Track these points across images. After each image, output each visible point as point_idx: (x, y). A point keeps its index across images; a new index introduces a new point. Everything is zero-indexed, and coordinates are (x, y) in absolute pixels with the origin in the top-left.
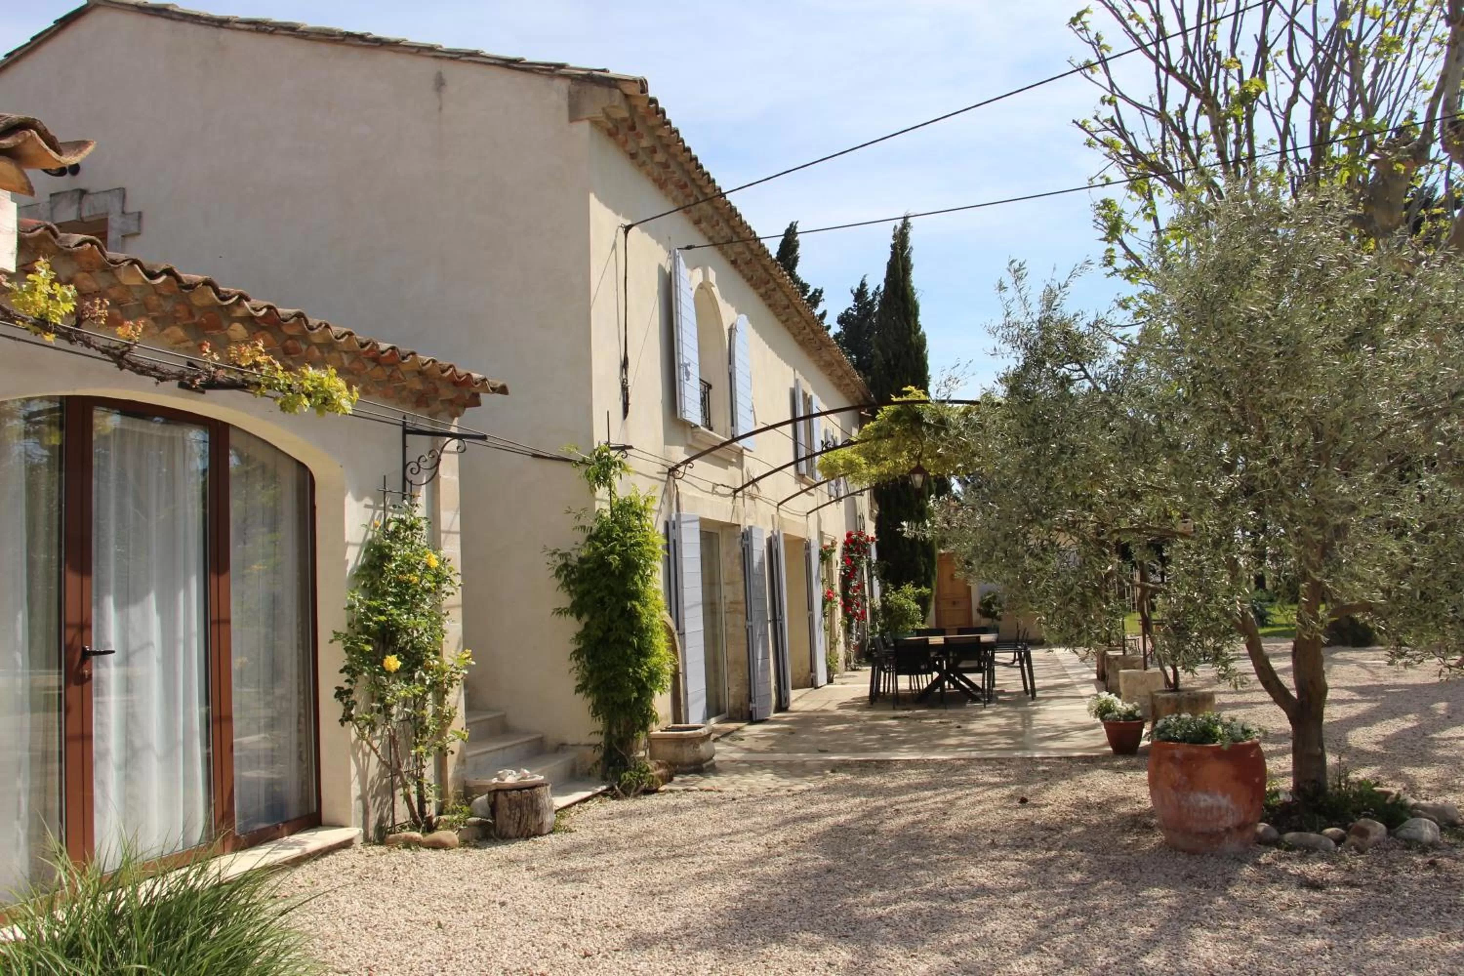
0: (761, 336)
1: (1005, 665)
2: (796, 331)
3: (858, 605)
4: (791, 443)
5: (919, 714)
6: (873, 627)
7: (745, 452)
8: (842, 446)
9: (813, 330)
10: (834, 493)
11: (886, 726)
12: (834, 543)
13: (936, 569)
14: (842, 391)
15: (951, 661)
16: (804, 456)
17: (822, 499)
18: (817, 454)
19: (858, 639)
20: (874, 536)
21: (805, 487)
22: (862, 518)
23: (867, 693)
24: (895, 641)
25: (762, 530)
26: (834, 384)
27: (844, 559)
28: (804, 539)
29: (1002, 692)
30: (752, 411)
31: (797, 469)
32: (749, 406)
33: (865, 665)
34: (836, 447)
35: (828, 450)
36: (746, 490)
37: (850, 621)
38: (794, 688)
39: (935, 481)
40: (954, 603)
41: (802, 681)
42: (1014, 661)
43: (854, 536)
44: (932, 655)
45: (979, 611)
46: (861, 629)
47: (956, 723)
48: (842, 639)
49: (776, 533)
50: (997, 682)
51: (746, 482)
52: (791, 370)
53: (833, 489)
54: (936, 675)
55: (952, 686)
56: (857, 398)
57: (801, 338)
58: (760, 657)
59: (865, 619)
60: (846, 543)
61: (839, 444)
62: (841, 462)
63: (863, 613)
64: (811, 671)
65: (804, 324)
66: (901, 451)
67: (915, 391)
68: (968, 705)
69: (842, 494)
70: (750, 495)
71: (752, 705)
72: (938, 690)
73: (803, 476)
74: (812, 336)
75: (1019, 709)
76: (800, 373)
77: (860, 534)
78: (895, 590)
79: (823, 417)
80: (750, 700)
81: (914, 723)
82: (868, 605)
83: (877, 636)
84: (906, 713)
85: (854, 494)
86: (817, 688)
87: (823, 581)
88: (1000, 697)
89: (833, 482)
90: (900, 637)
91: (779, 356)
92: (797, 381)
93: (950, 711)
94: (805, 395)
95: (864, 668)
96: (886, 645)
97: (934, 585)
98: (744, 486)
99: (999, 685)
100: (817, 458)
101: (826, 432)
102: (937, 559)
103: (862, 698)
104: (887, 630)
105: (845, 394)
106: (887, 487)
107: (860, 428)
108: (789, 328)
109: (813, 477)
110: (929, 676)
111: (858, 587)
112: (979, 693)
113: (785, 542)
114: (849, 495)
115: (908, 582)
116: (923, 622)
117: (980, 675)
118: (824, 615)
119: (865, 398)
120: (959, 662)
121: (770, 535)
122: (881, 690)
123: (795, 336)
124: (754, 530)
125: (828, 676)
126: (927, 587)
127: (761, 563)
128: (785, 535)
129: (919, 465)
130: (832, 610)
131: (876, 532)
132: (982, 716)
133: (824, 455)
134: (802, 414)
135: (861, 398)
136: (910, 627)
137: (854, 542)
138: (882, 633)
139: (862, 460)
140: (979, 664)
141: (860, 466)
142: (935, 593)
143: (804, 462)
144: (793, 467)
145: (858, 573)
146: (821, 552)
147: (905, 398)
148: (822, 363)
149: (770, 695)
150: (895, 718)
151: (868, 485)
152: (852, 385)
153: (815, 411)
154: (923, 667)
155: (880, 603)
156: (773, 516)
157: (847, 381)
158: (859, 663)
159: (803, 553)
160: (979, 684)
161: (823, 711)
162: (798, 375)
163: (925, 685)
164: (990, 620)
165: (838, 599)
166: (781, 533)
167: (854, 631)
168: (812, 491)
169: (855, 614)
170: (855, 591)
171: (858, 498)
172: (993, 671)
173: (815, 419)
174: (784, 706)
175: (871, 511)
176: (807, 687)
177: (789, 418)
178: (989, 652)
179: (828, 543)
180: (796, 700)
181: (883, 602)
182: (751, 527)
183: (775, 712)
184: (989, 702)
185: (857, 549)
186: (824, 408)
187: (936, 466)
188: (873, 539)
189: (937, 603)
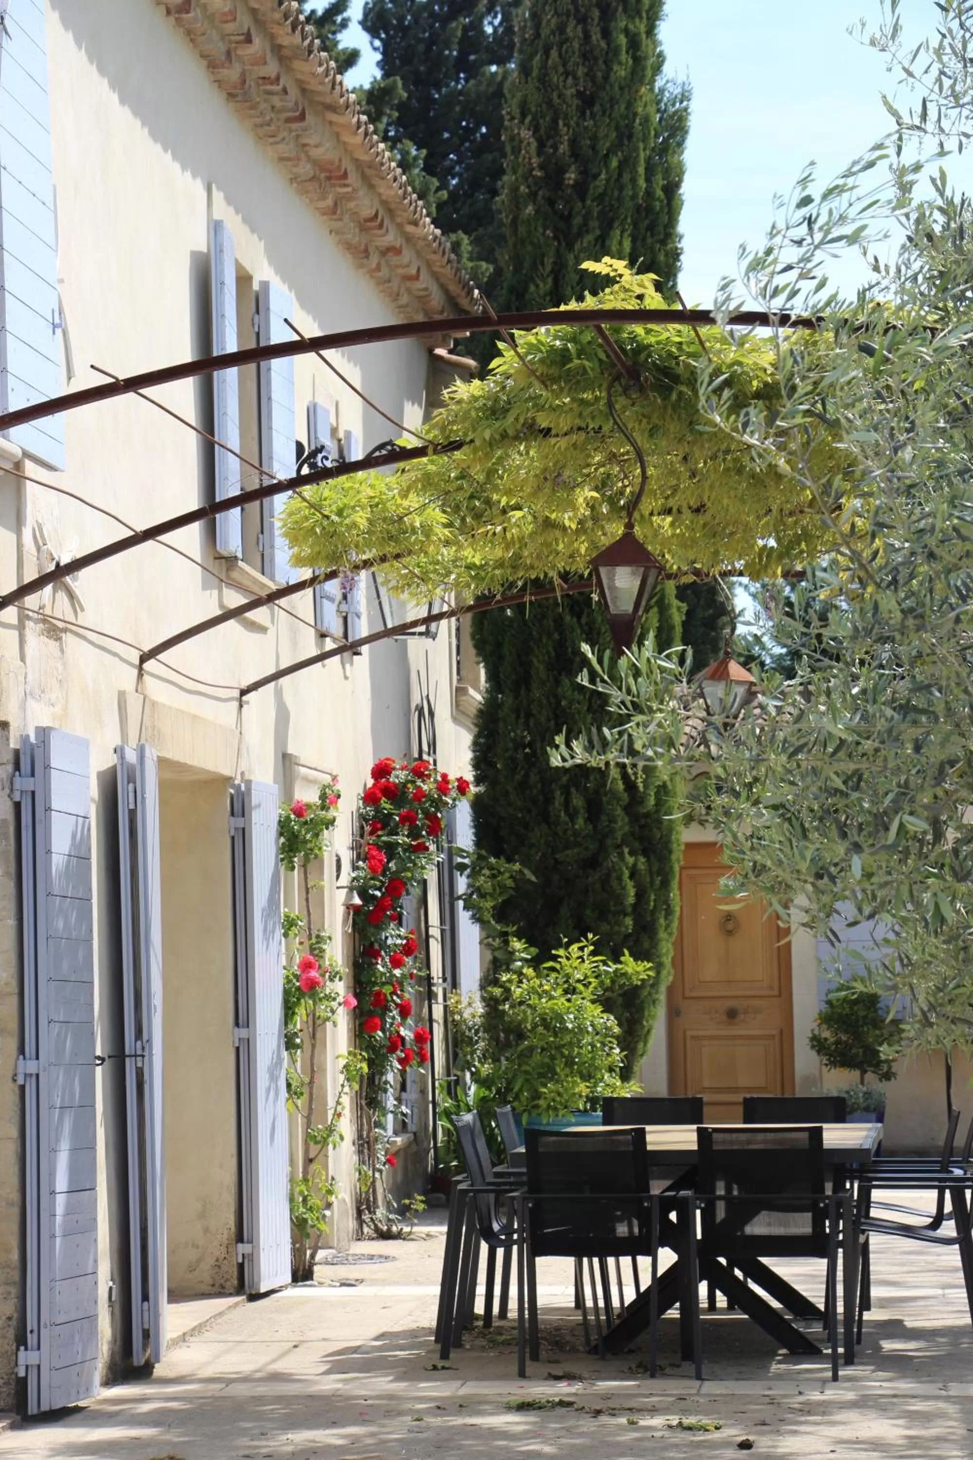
0: (92, 56)
1: (907, 1231)
2: (218, 48)
3: (404, 1011)
4: (191, 442)
5: (607, 1397)
6: (453, 1088)
7: (30, 469)
8: (367, 463)
9: (277, 49)
10: (334, 625)
11: (494, 1433)
12: (328, 798)
13: (674, 894)
14: (373, 273)
15: (721, 1213)
16: (234, 492)
17: (294, 643)
18: (280, 487)
19: (402, 1127)
20: (469, 775)
21: (235, 599)
22: (425, 713)
23: (429, 1317)
24: (532, 1137)
25: (84, 744)
26: (349, 247)
27: (360, 854)
28: (228, 780)
29: (894, 1329)
30: (58, 325)
31: (211, 534)
32: (47, 305)
33: (424, 1217)
34: (345, 467)
35: (320, 475)
36: (31, 601)
37: (377, 1065)
38: (175, 1296)
39: (682, 592)
40: (732, 1014)
41: (205, 1274)
42: (938, 1220)
43: (398, 776)
44: (657, 1188)
45: (818, 1044)
46: (412, 1094)
47: (734, 1433)
48: (346, 1127)
49: (131, 756)
50: (876, 1292)
51: (31, 575)
52: (198, 188)
53: (330, 611)
54: (667, 1257)
55: (721, 1300)
56: (422, 299)
57: (232, 74)
58: (61, 1183)
59: (425, 1057)
60: (369, 798)
61: (357, 454)
62: (361, 518)
63: (423, 1038)
64: (240, 1238)
65: (245, 21)
66: (571, 487)
67: (629, 278)
68: (775, 1367)
69: (362, 628)
70: (45, 620)
71: (26, 1357)
72: (673, 1313)
73: (230, 561)
74: (272, 68)
75: (955, 1389)
76: (229, 200)
77: (419, 771)
78: (535, 963)
79: (309, 358)
80: (21, 1340)
81: (588, 1424)
82: (438, 1011)
83: (468, 1118)
84: (563, 1389)
85: (403, 629)
86: (255, 1297)
87: (290, 924)
88: (888, 1345)
89: (333, 587)
90: (547, 1121)
91: (156, 134)
92: (216, 228)
93: (711, 1387)
94: (244, 279)
95: (421, 1230)
96: (498, 1152)
97: (667, 948)
98: (25, 590)
99: (886, 1303)
100: (280, 501)
101: (312, 413)
102: (678, 858)
103: (413, 1334)
104: (502, 1098)
105: (384, 282)
106: (520, 608)
107: (433, 402)
108: (191, 36)
109: (265, 565)
110: (644, 1262)
111: (408, 950)
112: (816, 1329)
113: (163, 786)
114: (388, 633)
115: (579, 932)
116: (626, 1075)
117: (821, 1265)
118: (290, 1044)
119: (451, 300)
120: (748, 1218)
121: (109, 760)
122: (479, 1308)
123: (212, 65)
124: (55, 743)
125: (297, 1252)
126: (637, 956)
127: (80, 857)
128: (162, 762)
129: (628, 536)
130: (316, 1024)
131: (477, 764)
132: (824, 1409)
133: (308, 490)
134: (231, 346)
135: (437, 299)
136: (582, 1088)
137: (394, 794)
138: (485, 1110)
139: (436, 515)
140: (818, 1224)
141: (427, 531)
142: (668, 977)
143: (235, 513)
144: (195, 528)
145: (408, 903)
146: (284, 826)
147: (590, 302)
148: (305, 169)
149: (92, 1318)
150: (524, 1407)
151: (451, 601)
152: (407, 255)
153: (279, 335)
154: (622, 1230)
155: (479, 1008)
156: (122, 697)
157: (391, 238)
158: (404, 1211)
159: (225, 824)
160: (815, 1295)
161: (277, 1377)
162: (222, 210)
163: (630, 1296)
164: (854, 1075)
165: (340, 988)
166: (151, 754)
167: (390, 1102)
168: (259, 615)
169: (396, 1042)
170: (396, 963)
171: (415, 645)
172: (865, 1249)
173: (277, 364)
174: (138, 1360)
175: (460, 692)
176: (220, 1293)
177: (186, 355)
178: (854, 1188)
179: (308, 796)
180: (183, 1338)
181: (491, 1003)
182: (44, 733)
183: (109, 1382)
184: (849, 1360)
185: (409, 819)
186: (312, 330)
187: (685, 543)
188: (462, 785)
189: (673, 1013)
